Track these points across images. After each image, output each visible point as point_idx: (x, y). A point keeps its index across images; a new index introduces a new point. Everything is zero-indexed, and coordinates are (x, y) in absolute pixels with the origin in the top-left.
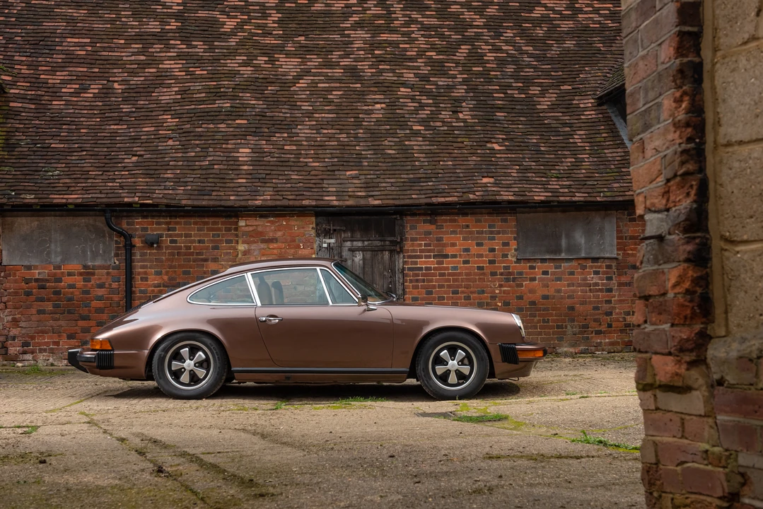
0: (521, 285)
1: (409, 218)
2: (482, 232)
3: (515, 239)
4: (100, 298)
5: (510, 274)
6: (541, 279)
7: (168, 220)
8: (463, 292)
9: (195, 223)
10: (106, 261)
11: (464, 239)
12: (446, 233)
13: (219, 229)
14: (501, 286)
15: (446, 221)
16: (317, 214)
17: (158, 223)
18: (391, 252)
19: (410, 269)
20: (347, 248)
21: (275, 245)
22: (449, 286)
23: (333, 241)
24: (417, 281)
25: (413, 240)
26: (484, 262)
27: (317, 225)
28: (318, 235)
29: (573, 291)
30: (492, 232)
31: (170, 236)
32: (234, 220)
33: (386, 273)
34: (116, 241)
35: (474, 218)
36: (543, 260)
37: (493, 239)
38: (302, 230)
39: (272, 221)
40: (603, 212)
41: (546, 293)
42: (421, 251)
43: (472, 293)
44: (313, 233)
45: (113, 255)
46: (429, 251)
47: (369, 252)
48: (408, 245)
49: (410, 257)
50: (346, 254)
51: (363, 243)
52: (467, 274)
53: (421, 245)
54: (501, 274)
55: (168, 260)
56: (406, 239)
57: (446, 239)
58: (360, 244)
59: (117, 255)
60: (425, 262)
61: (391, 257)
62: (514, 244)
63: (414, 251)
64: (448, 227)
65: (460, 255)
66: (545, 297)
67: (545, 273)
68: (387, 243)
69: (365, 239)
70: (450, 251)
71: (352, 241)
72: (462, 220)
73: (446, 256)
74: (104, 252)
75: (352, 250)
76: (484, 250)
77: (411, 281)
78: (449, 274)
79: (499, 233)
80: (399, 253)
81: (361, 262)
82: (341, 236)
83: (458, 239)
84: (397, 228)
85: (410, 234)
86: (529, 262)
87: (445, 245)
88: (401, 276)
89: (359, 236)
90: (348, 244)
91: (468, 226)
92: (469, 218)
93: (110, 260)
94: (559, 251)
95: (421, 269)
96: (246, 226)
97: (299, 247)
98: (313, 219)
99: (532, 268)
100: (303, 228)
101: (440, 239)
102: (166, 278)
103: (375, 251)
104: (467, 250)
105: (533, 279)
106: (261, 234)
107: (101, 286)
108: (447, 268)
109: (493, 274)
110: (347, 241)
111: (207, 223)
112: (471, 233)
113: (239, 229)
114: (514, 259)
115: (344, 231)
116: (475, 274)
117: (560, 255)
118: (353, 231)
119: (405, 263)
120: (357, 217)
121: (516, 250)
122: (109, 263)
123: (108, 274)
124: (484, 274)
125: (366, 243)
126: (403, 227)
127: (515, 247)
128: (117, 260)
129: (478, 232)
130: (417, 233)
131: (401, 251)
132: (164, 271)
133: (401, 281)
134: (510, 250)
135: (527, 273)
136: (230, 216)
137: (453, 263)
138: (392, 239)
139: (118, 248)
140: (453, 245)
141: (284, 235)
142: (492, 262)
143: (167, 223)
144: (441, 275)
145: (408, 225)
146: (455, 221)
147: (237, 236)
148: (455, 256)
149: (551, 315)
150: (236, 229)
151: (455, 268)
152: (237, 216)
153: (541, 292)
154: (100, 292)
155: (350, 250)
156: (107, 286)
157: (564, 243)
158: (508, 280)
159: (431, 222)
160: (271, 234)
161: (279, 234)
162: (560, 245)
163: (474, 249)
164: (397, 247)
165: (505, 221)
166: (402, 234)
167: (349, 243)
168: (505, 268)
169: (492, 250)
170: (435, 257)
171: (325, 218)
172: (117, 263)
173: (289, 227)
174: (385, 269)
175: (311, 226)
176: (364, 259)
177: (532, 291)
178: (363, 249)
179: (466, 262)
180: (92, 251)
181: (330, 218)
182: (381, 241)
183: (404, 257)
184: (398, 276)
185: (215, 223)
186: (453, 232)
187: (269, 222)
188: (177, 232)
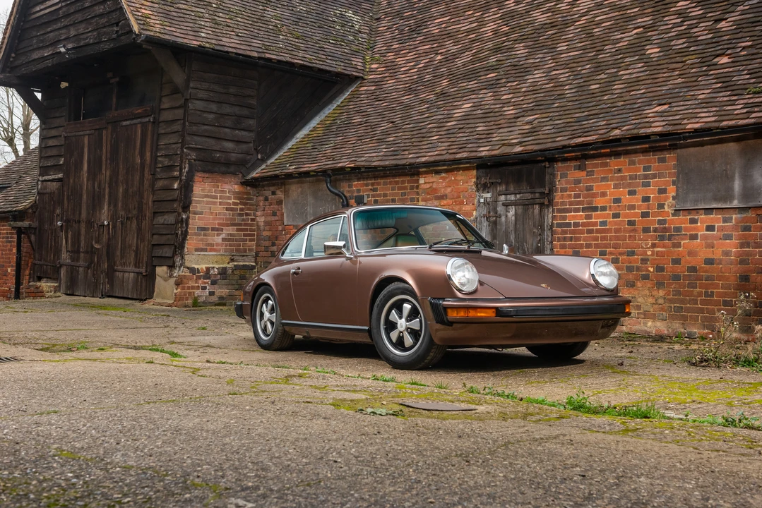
0: (679, 245)
1: (560, 164)
2: (635, 177)
3: (674, 183)
5: (665, 230)
6: (705, 237)
7: (373, 181)
8: (611, 253)
9: (390, 183)
11: (616, 186)
12: (596, 180)
13: (405, 188)
14: (654, 246)
15: (596, 166)
16: (478, 168)
17: (367, 185)
18: (542, 205)
19: (559, 225)
20: (501, 203)
21: (445, 202)
22: (597, 246)
23: (489, 195)
24: (565, 239)
25: (563, 190)
26: (636, 215)
27: (477, 179)
28: (478, 190)
29: (749, 254)
30: (646, 177)
31: (373, 196)
32: (416, 178)
33: (535, 230)
35: (627, 160)
36: (709, 211)
37: (648, 185)
38: (466, 185)
39: (444, 177)
41: (711, 256)
42: (571, 203)
43: (621, 254)
44: (474, 187)
46: (578, 203)
47: (520, 207)
48: (558, 197)
49: (560, 211)
50: (500, 209)
51: (516, 197)
52: (617, 231)
53: (570, 196)
54: (655, 230)
56: (556, 191)
57: (597, 187)
58: (512, 198)
60: (574, 217)
61: (541, 211)
62: (672, 191)
63: (563, 203)
64: (599, 172)
65: (610, 206)
66: (709, 262)
67: (710, 228)
68: (537, 195)
69: (517, 192)
70: (599, 202)
71: (506, 195)
72: (614, 163)
73: (595, 209)
75: (506, 205)
76: (637, 200)
77: (559, 239)
78: (598, 231)
79: (654, 176)
80: (548, 206)
81: (513, 218)
82: (496, 190)
83: (609, 187)
84: (547, 177)
85: (560, 184)
86: (689, 214)
87: (595, 195)
88: (549, 234)
89: (512, 189)
90: (503, 198)
91: (620, 171)
92: (622, 159)
94: (729, 198)
95: (569, 225)
96: (425, 183)
97: (462, 203)
98: (474, 172)
99: (693, 221)
100: (467, 182)
101: (589, 189)
103: (526, 205)
104: (617, 201)
105: (694, 237)
106: (435, 190)
108: (595, 224)
109: (646, 230)
110: (501, 195)
111: (397, 183)
112: (623, 178)
113: (420, 187)
114: (671, 211)
115: (500, 184)
116: (625, 231)
117: (731, 202)
118: (507, 184)
119: (554, 218)
120: (510, 168)
121: (674, 198)
124: (635, 230)
125: (518, 196)
126: (553, 175)
127: (674, 194)
129: (631, 178)
130: (568, 182)
131: (551, 203)
133: (550, 239)
134: (667, 198)
135: (686, 229)
136: (412, 175)
137: (604, 216)
138: (542, 190)
140: (604, 194)
141: (452, 191)
142: (645, 215)
143: (373, 184)
144: (590, 232)
145: (559, 173)
146: (606, 165)
147: (418, 194)
148: (604, 209)
149: (717, 286)
150: (417, 187)
151: (604, 223)
152: (418, 174)
153: (704, 254)
155: (503, 204)
157: (737, 185)
158: (662, 238)
159: (580, 168)
160: (442, 190)
161: (449, 190)
162: (732, 189)
163: (627, 199)
164: (546, 200)
165: (662, 160)
166: (552, 184)
167: (503, 196)
168: (660, 222)
169: (646, 199)
170: (584, 210)
171: (484, 170)
173: (457, 182)
174: (534, 226)
175: (473, 180)
176: (516, 214)
177: (691, 253)
178: (515, 204)
179: (616, 216)
181: (488, 170)
182: (531, 193)
183: (553, 211)
184: (547, 233)
185: (403, 182)
186: (604, 179)
187: (442, 178)
188: (378, 193)
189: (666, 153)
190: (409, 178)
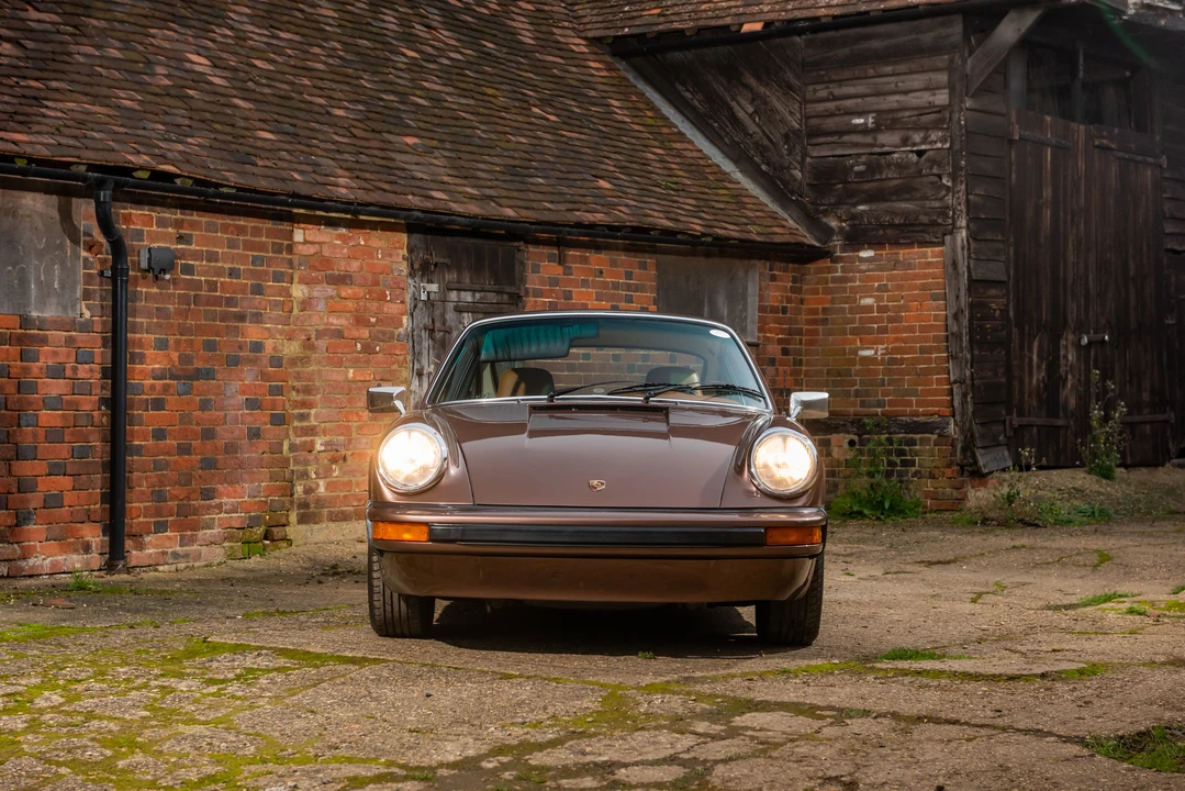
2: (618, 287)
3: (655, 303)
4: (55, 404)
7: (179, 216)
10: (65, 308)
11: (598, 297)
12: (576, 283)
13: (262, 247)
15: (576, 260)
16: (411, 228)
17: (162, 223)
20: (452, 305)
21: (350, 291)
23: (434, 287)
25: (536, 293)
27: (410, 251)
28: (412, 275)
30: (628, 287)
31: (183, 255)
32: (285, 226)
34: (86, 259)
35: (608, 258)
37: (631, 300)
38: (387, 261)
39: (344, 235)
40: (746, 262)
44: (404, 267)
45: (79, 294)
47: (481, 316)
48: (529, 305)
50: (451, 316)
51: (474, 296)
53: (545, 305)
55: (179, 313)
56: (528, 294)
57: (576, 295)
58: (468, 297)
59: (87, 295)
64: (578, 271)
68: (505, 297)
69: (477, 287)
71: (459, 290)
72: (594, 259)
74: (62, 286)
75: (459, 310)
79: (637, 289)
82: (444, 279)
83: (592, 297)
84: (516, 267)
85: (532, 282)
89: (468, 281)
90: (455, 296)
91: (601, 273)
92: (602, 255)
93: (73, 307)
96: (306, 242)
97: (382, 297)
98: (404, 237)
100: (389, 255)
101: (568, 296)
102: (175, 356)
106: (327, 262)
107: (57, 372)
110: (452, 290)
111: (241, 230)
112: (607, 286)
113: (297, 249)
115: (448, 267)
118: (460, 272)
122: (71, 315)
123: (70, 341)
125: (478, 295)
126: (523, 265)
128: (88, 308)
129: (613, 286)
130: (541, 281)
132: (172, 339)
136: (278, 217)
138: (512, 290)
139: (88, 279)
141: (361, 269)
143: (178, 224)
145: (530, 263)
146: (585, 260)
147: (290, 263)
150: (290, 249)
152: (290, 219)
154: (56, 388)
155: (455, 309)
156: (69, 373)
159: (558, 260)
160: (343, 266)
161: (355, 265)
164: (518, 308)
165: (644, 266)
166: (522, 281)
167: (455, 292)
171: (421, 236)
172: (87, 314)
173: (371, 252)
175: (401, 252)
178: (474, 309)
180: (39, 283)
181: (429, 237)
182: (497, 292)
185: (257, 232)
186: (585, 283)
187: (340, 237)
188: (193, 247)
189: (647, 255)
190: (269, 224)
